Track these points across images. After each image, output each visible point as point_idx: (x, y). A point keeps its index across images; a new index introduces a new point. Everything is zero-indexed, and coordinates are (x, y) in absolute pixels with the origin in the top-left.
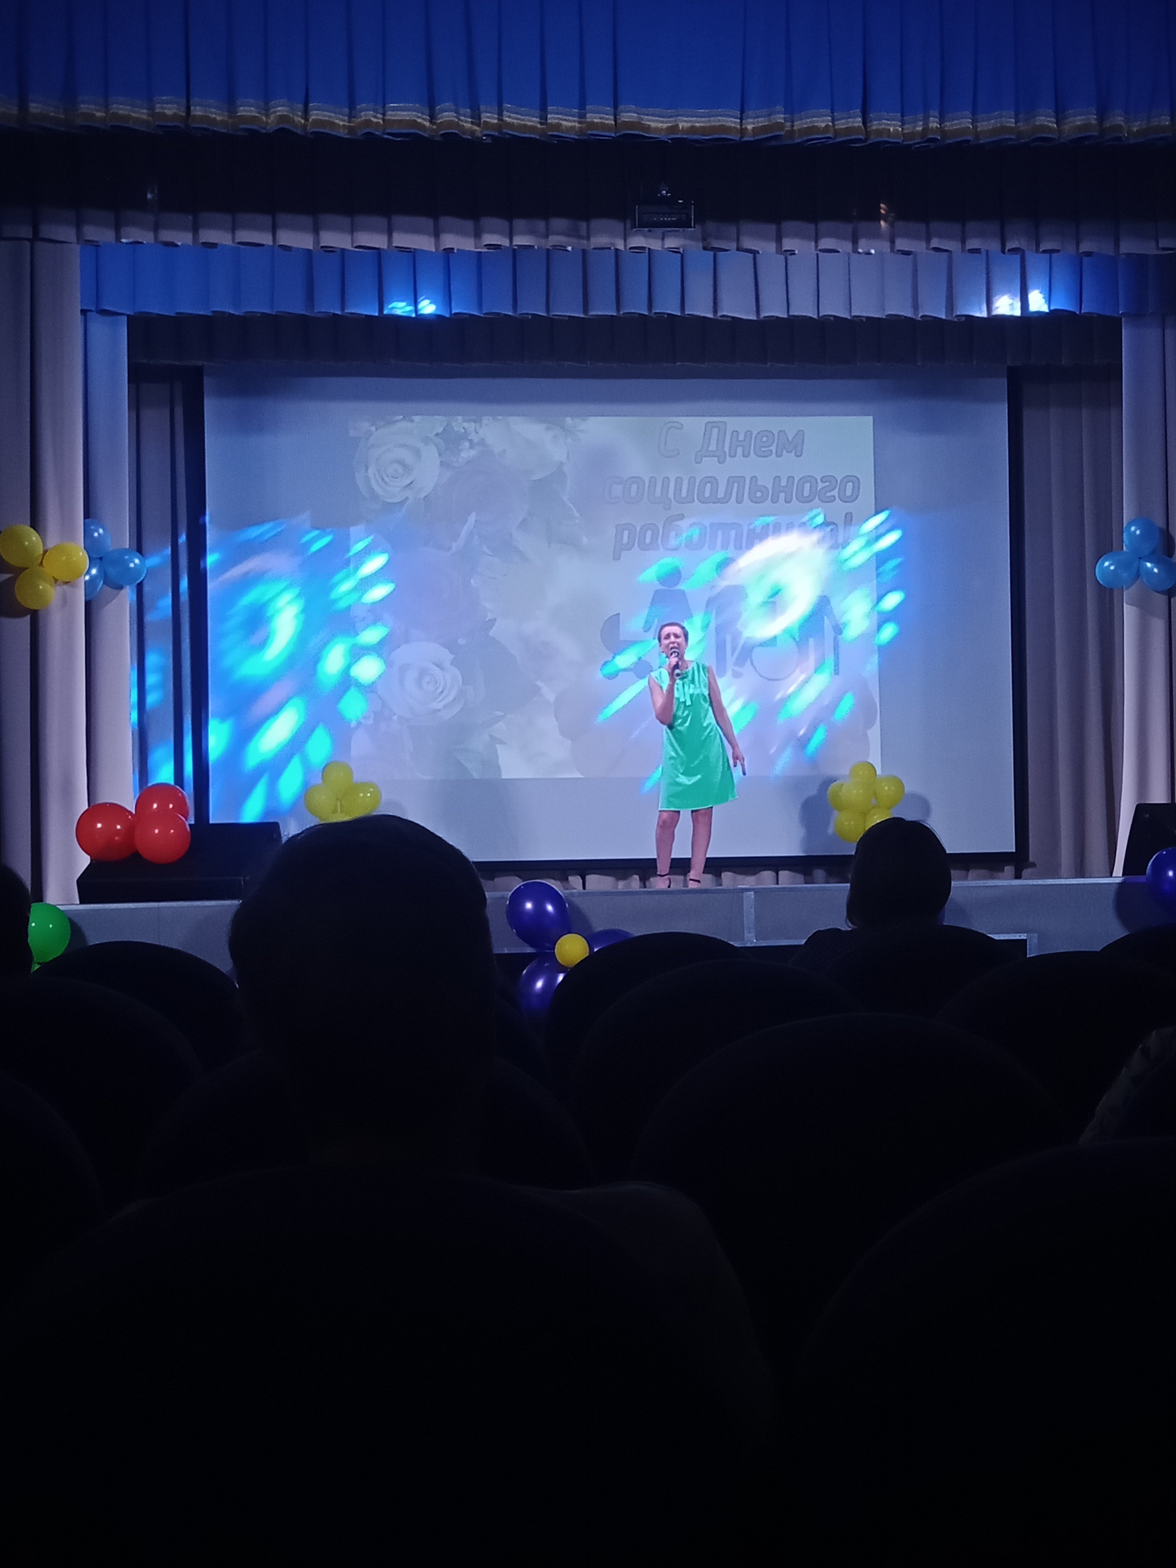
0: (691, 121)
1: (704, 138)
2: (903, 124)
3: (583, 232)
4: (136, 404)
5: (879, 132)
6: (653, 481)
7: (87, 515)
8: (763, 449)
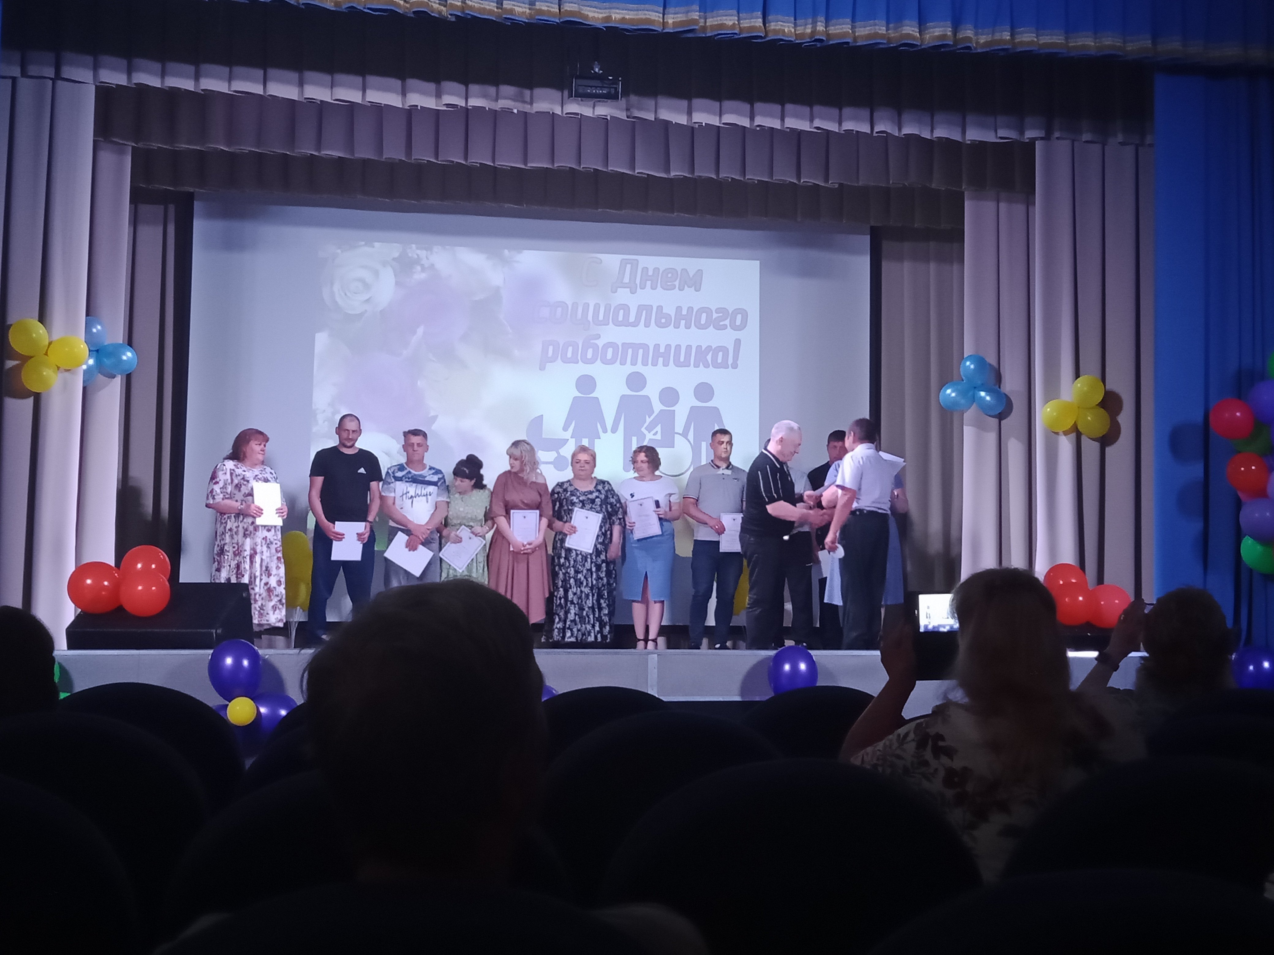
0: (622, 13)
1: (633, 27)
2: (796, 25)
3: (528, 99)
4: (135, 222)
5: (775, 31)
6: (575, 305)
7: (88, 314)
8: (669, 284)
